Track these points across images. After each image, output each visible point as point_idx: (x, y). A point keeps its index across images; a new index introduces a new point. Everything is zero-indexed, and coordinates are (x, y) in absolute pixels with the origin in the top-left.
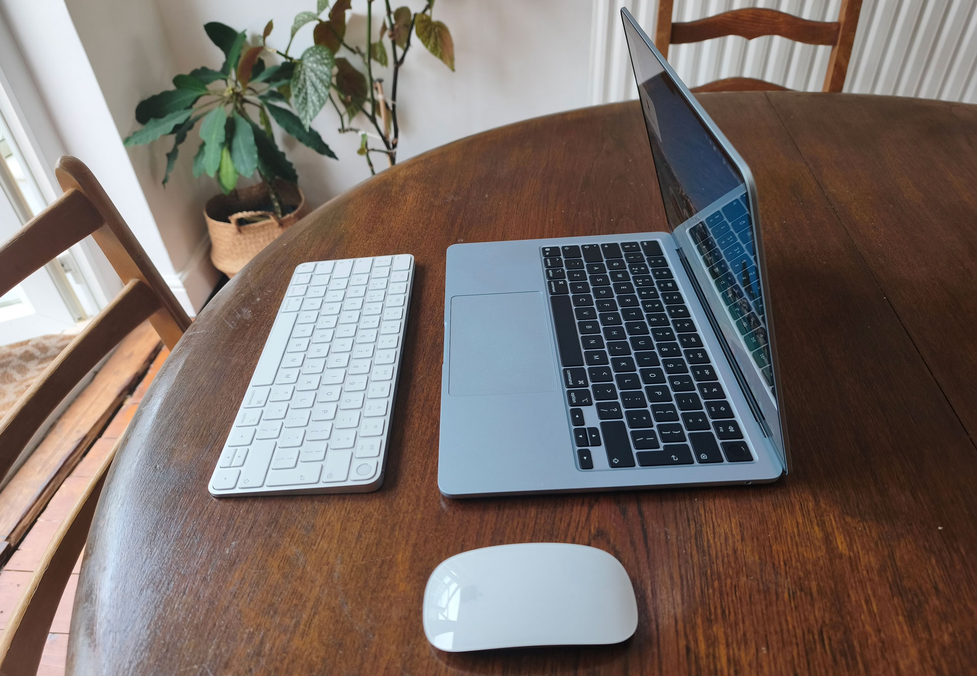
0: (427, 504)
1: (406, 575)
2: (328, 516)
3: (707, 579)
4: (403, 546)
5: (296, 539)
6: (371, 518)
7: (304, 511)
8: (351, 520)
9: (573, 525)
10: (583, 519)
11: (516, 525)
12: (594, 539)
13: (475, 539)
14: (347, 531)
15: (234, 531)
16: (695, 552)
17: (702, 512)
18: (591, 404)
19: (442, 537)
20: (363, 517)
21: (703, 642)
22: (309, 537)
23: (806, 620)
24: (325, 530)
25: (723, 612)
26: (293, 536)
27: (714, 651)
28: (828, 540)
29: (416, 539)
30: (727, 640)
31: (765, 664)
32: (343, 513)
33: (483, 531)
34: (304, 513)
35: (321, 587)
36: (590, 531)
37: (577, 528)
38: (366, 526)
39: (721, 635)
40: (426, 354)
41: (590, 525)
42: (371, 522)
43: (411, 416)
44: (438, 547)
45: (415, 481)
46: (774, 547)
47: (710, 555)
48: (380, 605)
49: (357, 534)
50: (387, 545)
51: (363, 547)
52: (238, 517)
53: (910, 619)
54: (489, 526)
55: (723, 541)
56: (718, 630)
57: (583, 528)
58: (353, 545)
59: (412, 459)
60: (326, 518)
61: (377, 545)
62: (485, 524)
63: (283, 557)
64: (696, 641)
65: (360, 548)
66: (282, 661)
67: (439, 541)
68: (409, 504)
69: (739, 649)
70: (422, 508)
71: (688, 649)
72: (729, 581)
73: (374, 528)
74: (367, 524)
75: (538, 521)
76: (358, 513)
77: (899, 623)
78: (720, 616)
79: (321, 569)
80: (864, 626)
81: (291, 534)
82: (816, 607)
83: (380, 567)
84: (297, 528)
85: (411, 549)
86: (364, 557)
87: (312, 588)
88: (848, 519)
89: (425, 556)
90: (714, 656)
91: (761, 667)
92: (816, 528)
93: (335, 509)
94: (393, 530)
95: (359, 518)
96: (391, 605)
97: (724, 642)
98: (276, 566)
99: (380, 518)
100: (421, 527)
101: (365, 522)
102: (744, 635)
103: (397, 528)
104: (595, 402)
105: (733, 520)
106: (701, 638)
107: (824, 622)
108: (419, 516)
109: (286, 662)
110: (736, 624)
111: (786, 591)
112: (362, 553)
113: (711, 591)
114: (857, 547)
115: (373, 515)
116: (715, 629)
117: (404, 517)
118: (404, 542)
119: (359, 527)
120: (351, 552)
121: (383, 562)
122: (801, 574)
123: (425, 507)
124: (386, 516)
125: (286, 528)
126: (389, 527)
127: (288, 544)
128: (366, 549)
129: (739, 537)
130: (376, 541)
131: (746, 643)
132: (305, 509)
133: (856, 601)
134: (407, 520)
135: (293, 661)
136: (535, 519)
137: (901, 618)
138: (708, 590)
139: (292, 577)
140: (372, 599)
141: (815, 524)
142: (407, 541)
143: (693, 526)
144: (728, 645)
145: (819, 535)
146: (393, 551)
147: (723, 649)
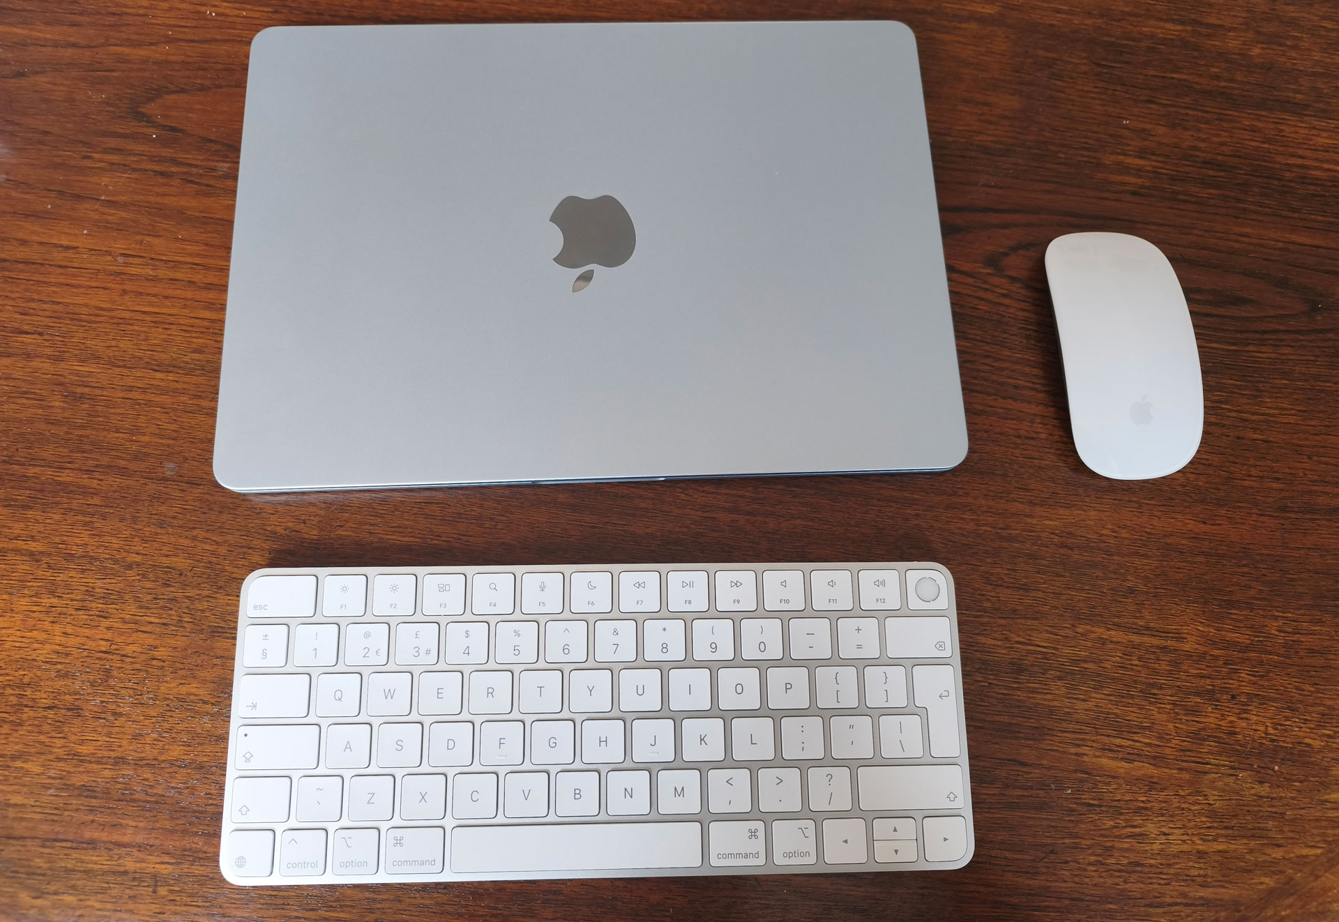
0: (961, 492)
1: (1079, 512)
2: (993, 642)
3: (1046, 156)
4: (1034, 521)
5: (1037, 686)
6: (992, 574)
7: (986, 684)
8: (997, 606)
9: (981, 294)
10: (970, 280)
11: (988, 368)
12: (1002, 270)
13: (1015, 422)
14: (1018, 607)
15: (1031, 792)
16: (1010, 160)
17: (950, 139)
19: (1016, 467)
20: (989, 587)
21: (1126, 178)
22: (1032, 666)
23: (1085, 73)
24: (1018, 643)
25: (1086, 149)
26: (1032, 692)
27: (1133, 169)
28: (982, 20)
29: (1023, 503)
30: (1118, 154)
31: (1141, 126)
32: (986, 620)
33: (1002, 411)
34: (990, 684)
35: (1109, 629)
36: (990, 274)
37: (987, 289)
38: (1006, 579)
39: (1113, 158)
41: (979, 273)
42: (998, 574)
43: (774, 534)
44: (1031, 471)
45: (917, 515)
46: (996, 76)
47: (1014, 145)
48: (1126, 542)
49: (1021, 592)
50: (1034, 544)
51: (1042, 578)
52: (1005, 795)
54: (992, 403)
55: (992, 127)
56: (1109, 159)
57: (986, 282)
58: (1040, 594)
59: (873, 523)
60: (994, 645)
61: (1036, 559)
62: (989, 409)
63: (1069, 698)
64: (1124, 184)
65: (1044, 583)
66: (1216, 658)
67: (1022, 470)
68: (964, 519)
69: (1129, 145)
70: (970, 499)
71: (1134, 193)
72: (1047, 134)
73: (1009, 566)
74: (1002, 579)
75: (978, 338)
76: (983, 595)
78: (1091, 154)
79: (1082, 635)
80: (1085, 25)
81: (1031, 695)
82: (1069, 59)
83: (1071, 549)
84: (1018, 689)
85: (1037, 510)
86: (1058, 575)
87: (1112, 642)
89: (1048, 488)
90: (1139, 170)
91: (1144, 129)
92: (964, 25)
93: (980, 634)
94: (1009, 539)
95: (992, 594)
96: (1125, 527)
97: (1121, 157)
98: (1084, 705)
99: (989, 560)
100: (1001, 498)
101: (1000, 582)
102: (1111, 135)
103: (1005, 533)
105: (960, 107)
106: (1120, 178)
107: (1085, 58)
108: (983, 502)
109: (1216, 652)
110: (1099, 140)
111: (1052, 81)
112: (1051, 578)
113: (1061, 155)
115: (986, 572)
116: (1108, 163)
117: (984, 525)
118: (1029, 520)
119: (1009, 591)
120: (1052, 595)
121: (1062, 545)
122: (1029, 60)
123: (967, 494)
124: (987, 552)
125: (1020, 707)
126: (1005, 545)
127: (1048, 697)
128: (1044, 573)
129: (985, 109)
130: (1031, 561)
131: (1120, 136)
132: (982, 684)
133: (1059, 21)
134: (990, 520)
135: (1215, 643)
136: (976, 342)
138: (1060, 158)
139: (1100, 675)
140: (1118, 554)
141: (958, 25)
142: (1026, 516)
143: (973, 154)
144: (1124, 155)
145: (973, 26)
146: (1044, 535)
147: (1129, 160)
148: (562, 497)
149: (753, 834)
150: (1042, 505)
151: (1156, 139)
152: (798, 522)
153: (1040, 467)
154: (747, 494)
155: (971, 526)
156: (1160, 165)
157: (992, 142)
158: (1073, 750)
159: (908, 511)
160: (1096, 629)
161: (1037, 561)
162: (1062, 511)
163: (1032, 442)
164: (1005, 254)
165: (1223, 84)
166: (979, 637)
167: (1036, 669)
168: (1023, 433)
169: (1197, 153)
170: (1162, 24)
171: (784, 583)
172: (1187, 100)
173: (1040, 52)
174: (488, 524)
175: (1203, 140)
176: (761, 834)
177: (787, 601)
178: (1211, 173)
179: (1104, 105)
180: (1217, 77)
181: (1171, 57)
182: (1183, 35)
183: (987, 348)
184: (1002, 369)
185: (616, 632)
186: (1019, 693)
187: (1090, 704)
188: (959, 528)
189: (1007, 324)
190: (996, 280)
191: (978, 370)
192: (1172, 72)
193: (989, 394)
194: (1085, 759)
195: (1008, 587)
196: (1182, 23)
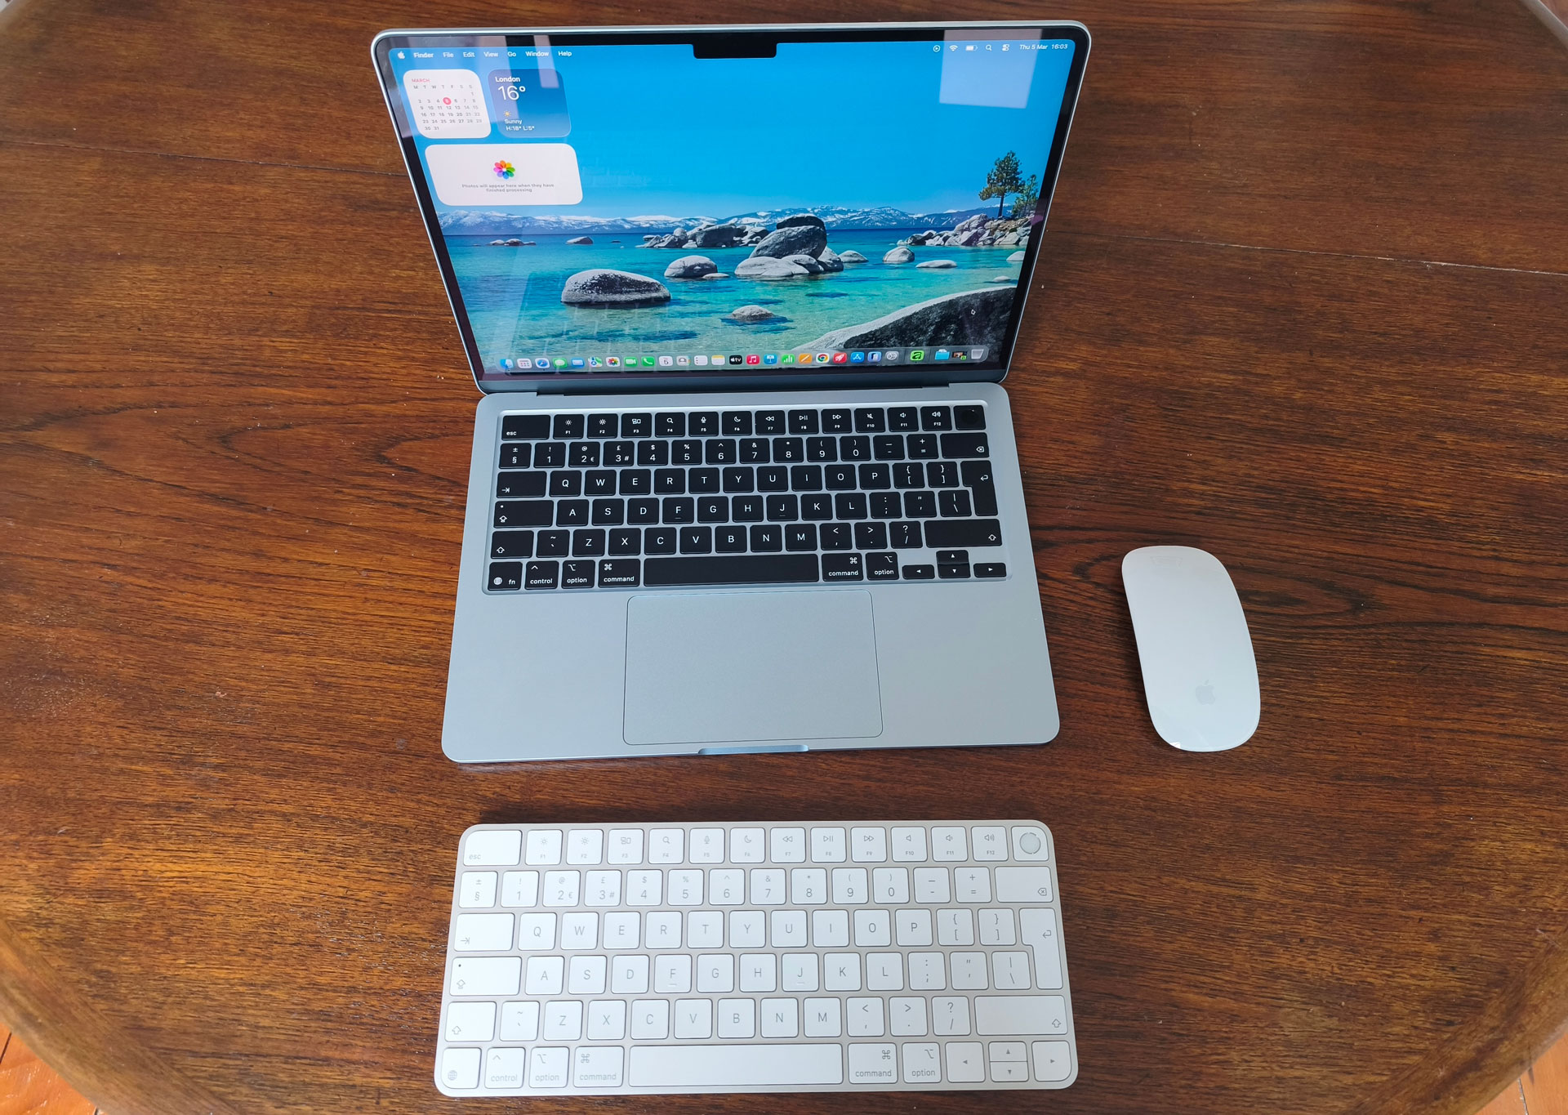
0: (1059, 763)
1: (1161, 779)
2: (1090, 891)
3: (1123, 483)
4: (1122, 787)
5: (1129, 929)
6: (1088, 832)
7: (1085, 927)
8: (1092, 860)
9: (1071, 597)
10: (1062, 586)
11: (1078, 658)
12: (1088, 578)
14: (1111, 861)
15: (1127, 1023)
16: (1093, 487)
18: (894, 555)
19: (1105, 742)
20: (1085, 844)
21: (1191, 500)
22: (1124, 912)
23: (1153, 415)
24: (1111, 892)
25: (1156, 477)
26: (1125, 935)
27: (1197, 493)
28: (1066, 374)
29: (1111, 772)
30: (1184, 481)
31: (1203, 458)
32: (1083, 872)
33: (1091, 694)
34: (1088, 927)
35: (1190, 881)
36: (1078, 581)
37: (1076, 593)
38: (1099, 837)
39: (1180, 484)
40: (759, 786)
41: (1069, 580)
42: (1092, 832)
43: (901, 798)
44: (1118, 745)
45: (1021, 782)
46: (1079, 419)
47: (1095, 475)
48: (1203, 805)
49: (1112, 848)
50: (1123, 807)
51: (1130, 836)
52: (1103, 1025)
53: (1141, 342)
54: (1083, 688)
55: (1076, 461)
56: (1176, 486)
57: (1075, 588)
58: (1130, 850)
59: (984, 789)
60: (1091, 894)
61: (1125, 820)
62: (1080, 693)
63: (1158, 940)
64: (1190, 505)
65: (1132, 840)
66: (1285, 906)
67: (1111, 744)
68: (1062, 785)
69: (1192, 474)
70: (1067, 769)
71: (1199, 513)
72: (1122, 466)
73: (1101, 826)
74: (1096, 837)
75: (1070, 633)
76: (1080, 851)
77: (1146, 351)
78: (1160, 481)
79: (1167, 885)
80: (1153, 377)
81: (1123, 937)
82: (1140, 405)
83: (1154, 811)
84: (1112, 932)
85: (1125, 778)
86: (1144, 834)
87: (1193, 892)
88: (1038, 351)
90: (1202, 494)
91: (1205, 461)
92: (1052, 379)
93: (1077, 884)
94: (1102, 802)
95: (1088, 850)
96: (1200, 792)
97: (1186, 484)
98: (1171, 947)
99: (1084, 821)
100: (1093, 767)
101: (1094, 839)
102: (1177, 466)
103: (1097, 797)
104: (889, 549)
105: (1049, 445)
106: (1186, 501)
107: (1154, 404)
108: (1078, 771)
109: (1284, 901)
110: (1166, 470)
111: (1127, 423)
112: (1139, 836)
113: (1135, 483)
114: (1072, 355)
115: (1082, 831)
116: (1175, 488)
117: (1079, 790)
118: (1117, 786)
119: (1102, 847)
120: (1139, 851)
121: (1147, 808)
122: (1106, 406)
123: (1064, 765)
124: (1082, 813)
125: (1114, 947)
126: (1098, 807)
127: (1139, 939)
128: (1132, 832)
129: (1071, 446)
130: (1120, 821)
131: (1185, 467)
132: (1080, 927)
133: (1130, 374)
134: (1084, 786)
135: (1283, 893)
137: (1141, 349)
138: (1135, 485)
139: (1183, 921)
140: (1197, 816)
141: (1047, 379)
142: (1115, 783)
143: (1061, 483)
144: (1189, 481)
145: (1059, 379)
146: (1130, 799)
147: (1193, 486)
148: (722, 767)
149: (886, 1055)
150: (1128, 774)
151: (1215, 468)
152: (921, 787)
153: (1126, 742)
154: (878, 764)
155: (1067, 792)
156: (1220, 489)
157: (1077, 472)
158: (1163, 986)
159: (1014, 779)
160: (1178, 880)
161: (1126, 822)
162: (1146, 779)
163: (1118, 720)
164: (1090, 564)
165: (1271, 422)
166: (1077, 887)
167: (1127, 914)
168: (1109, 712)
169: (1251, 480)
170: (1217, 374)
171: (909, 838)
172: (1241, 436)
173: (1116, 400)
174: (660, 789)
175: (1256, 469)
176: (893, 1055)
177: (912, 853)
178: (1263, 495)
179: (1170, 442)
180: (1266, 417)
181: (1226, 401)
182: (1236, 383)
183: (1078, 642)
184: (1090, 659)
185: (768, 879)
186: (1114, 936)
187: (1176, 946)
188: (1058, 793)
189: (1093, 622)
190: (1084, 586)
191: (1070, 661)
192: (1226, 413)
193: (1080, 681)
194: (1173, 993)
195: (1101, 844)
196: (1235, 373)
